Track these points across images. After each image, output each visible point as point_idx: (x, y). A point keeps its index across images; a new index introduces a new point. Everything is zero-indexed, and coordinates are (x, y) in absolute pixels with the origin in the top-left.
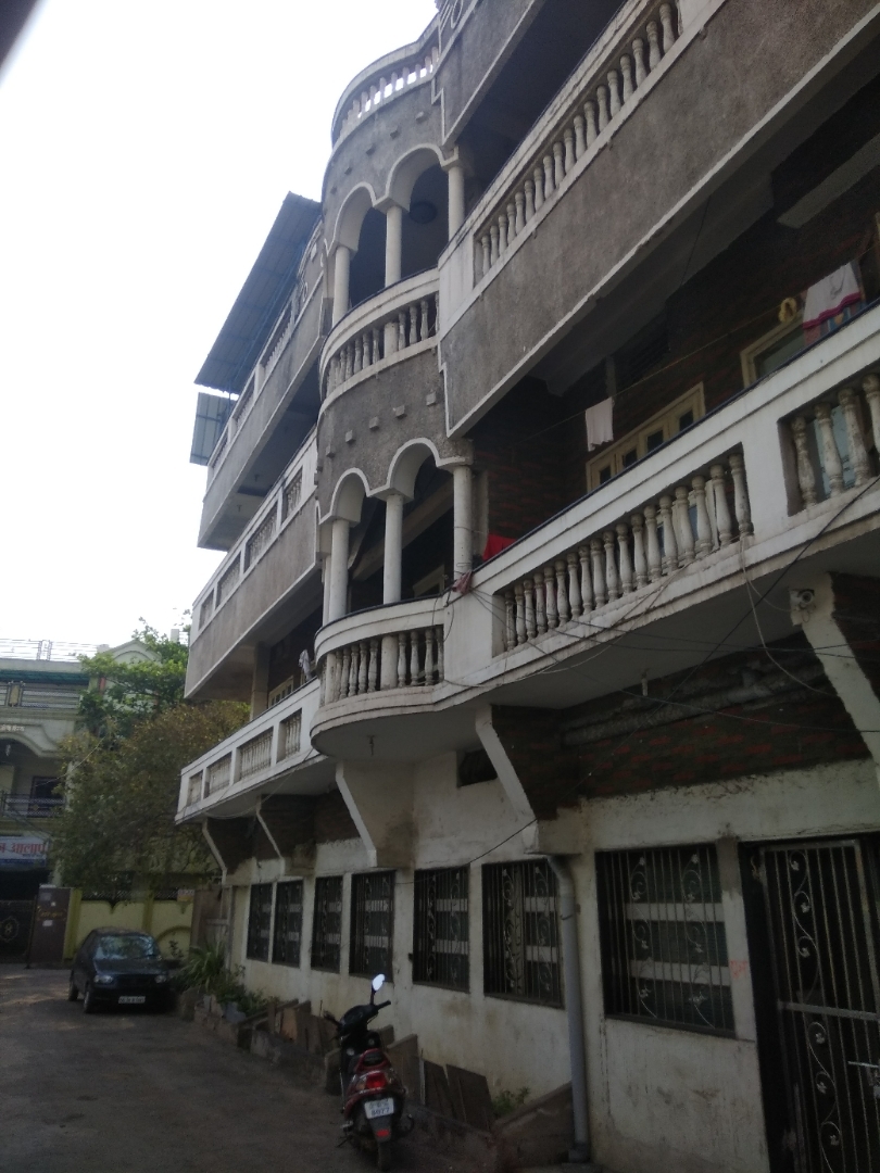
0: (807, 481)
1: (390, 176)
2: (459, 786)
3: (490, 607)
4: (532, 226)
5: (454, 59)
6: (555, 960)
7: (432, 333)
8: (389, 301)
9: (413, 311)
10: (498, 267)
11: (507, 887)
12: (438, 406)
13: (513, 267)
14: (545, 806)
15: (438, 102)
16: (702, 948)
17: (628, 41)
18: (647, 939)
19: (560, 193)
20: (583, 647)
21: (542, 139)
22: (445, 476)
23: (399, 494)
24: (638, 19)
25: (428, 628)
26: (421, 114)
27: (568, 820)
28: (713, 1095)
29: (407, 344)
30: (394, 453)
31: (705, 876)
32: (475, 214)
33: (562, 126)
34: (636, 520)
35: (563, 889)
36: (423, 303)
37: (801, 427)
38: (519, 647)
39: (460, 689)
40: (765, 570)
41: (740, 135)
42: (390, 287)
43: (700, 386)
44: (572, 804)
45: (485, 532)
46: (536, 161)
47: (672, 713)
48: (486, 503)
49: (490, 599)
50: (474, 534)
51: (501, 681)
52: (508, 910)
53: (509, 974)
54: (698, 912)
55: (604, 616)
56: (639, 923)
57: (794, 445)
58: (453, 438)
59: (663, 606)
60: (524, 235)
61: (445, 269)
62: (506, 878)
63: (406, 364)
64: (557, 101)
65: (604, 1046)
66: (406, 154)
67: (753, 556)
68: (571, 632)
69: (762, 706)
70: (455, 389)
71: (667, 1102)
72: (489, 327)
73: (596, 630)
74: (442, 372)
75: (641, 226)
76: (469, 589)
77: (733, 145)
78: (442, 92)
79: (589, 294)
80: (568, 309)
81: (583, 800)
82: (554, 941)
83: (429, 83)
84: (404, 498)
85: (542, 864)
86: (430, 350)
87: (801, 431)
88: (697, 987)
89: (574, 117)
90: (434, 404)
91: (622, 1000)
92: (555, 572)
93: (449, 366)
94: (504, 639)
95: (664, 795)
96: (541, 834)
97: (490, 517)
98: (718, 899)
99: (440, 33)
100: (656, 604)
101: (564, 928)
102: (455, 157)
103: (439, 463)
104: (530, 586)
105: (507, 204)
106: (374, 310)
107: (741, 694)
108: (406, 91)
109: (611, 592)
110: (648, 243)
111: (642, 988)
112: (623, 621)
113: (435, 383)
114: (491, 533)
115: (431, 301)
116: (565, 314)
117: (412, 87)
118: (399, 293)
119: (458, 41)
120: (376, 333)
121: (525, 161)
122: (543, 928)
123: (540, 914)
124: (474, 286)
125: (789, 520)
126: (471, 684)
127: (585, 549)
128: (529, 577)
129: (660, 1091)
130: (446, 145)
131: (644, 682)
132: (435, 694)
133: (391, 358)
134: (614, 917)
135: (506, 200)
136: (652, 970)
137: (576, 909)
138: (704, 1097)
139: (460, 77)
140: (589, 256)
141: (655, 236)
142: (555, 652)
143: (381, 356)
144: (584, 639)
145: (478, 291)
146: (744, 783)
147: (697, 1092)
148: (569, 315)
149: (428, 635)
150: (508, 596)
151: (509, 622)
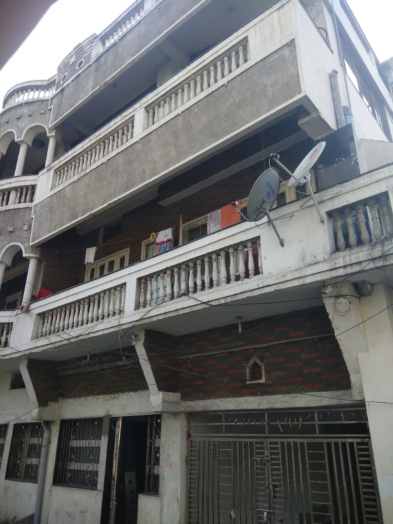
0: (142, 300)
1: (25, 131)
2: (10, 389)
3: (34, 320)
4: (76, 178)
5: (60, 96)
6: (37, 464)
7: (31, 201)
8: (15, 182)
9: (24, 189)
10: (61, 187)
11: (24, 433)
12: (28, 231)
13: (67, 190)
14: (43, 402)
15: (50, 109)
16: (92, 457)
17: (118, 129)
18: (74, 454)
19: (88, 171)
20: (65, 342)
21: (85, 147)
22: (27, 260)
23: (4, 263)
24: (122, 124)
25: (6, 323)
26: (43, 112)
27: (53, 407)
28: (85, 512)
29: (20, 202)
30: (5, 246)
31: (98, 430)
32: (56, 162)
33: (92, 147)
34: (92, 298)
35: (46, 435)
36: (29, 187)
37: (144, 282)
38: (43, 338)
39: (15, 351)
40: (125, 327)
41: (143, 182)
42: (17, 177)
43: (129, 248)
44: (55, 400)
45: (39, 287)
46: (81, 154)
47: (97, 368)
48: (42, 275)
49: (34, 317)
50: (34, 286)
51: (32, 351)
52: (22, 443)
53: (17, 470)
54: (93, 443)
55: (75, 332)
56: (73, 448)
57: (140, 287)
58: (32, 246)
59: (94, 332)
60: (72, 180)
61: (41, 177)
62: (23, 430)
63: (17, 210)
64: (92, 137)
65: (50, 497)
66: (33, 125)
67: (123, 321)
68: (62, 336)
69: (127, 368)
70: (36, 227)
71: (69, 517)
72: (54, 208)
73: (70, 337)
74: (32, 218)
75: (111, 197)
76: (27, 311)
77: (140, 184)
78: (52, 106)
79: (91, 212)
80: (83, 215)
81: (60, 399)
82: (38, 456)
83: (48, 100)
84: (6, 265)
85: (39, 424)
86: (29, 207)
87: (143, 283)
88: (88, 472)
89: (97, 145)
90: (27, 230)
91: (60, 479)
92: (62, 310)
93: (36, 216)
94: (37, 333)
95: (90, 398)
96: (40, 413)
97: (42, 280)
98: (100, 438)
99: (57, 82)
100: (92, 332)
101: (43, 450)
102: (53, 134)
103: (24, 255)
104: (51, 314)
105: (69, 164)
106: (7, 184)
107: (121, 363)
108: (38, 100)
109: (80, 323)
110: (111, 203)
111: (69, 473)
112: (80, 335)
113: (29, 221)
114: (41, 287)
115: (33, 187)
116: (82, 216)
117: (41, 99)
118: (19, 180)
119: (62, 90)
120: (6, 193)
121: (78, 152)
122: (35, 451)
123: (35, 445)
124: (51, 190)
125: (134, 312)
126: (20, 350)
127: (74, 304)
128: (52, 310)
129: (68, 513)
130: (50, 128)
131: (89, 355)
132: (4, 351)
133: (11, 206)
134: (63, 446)
135: (69, 163)
136: (74, 466)
137: (49, 442)
138: (83, 513)
139: (60, 105)
140: (93, 198)
141: (114, 202)
142: (55, 343)
143: (7, 204)
144: (66, 339)
145: (52, 193)
146: (116, 395)
147: (80, 512)
148: (83, 217)
149: (6, 326)
150: (42, 316)
151: (41, 327)
